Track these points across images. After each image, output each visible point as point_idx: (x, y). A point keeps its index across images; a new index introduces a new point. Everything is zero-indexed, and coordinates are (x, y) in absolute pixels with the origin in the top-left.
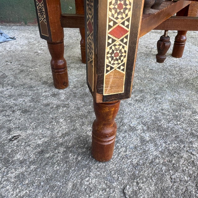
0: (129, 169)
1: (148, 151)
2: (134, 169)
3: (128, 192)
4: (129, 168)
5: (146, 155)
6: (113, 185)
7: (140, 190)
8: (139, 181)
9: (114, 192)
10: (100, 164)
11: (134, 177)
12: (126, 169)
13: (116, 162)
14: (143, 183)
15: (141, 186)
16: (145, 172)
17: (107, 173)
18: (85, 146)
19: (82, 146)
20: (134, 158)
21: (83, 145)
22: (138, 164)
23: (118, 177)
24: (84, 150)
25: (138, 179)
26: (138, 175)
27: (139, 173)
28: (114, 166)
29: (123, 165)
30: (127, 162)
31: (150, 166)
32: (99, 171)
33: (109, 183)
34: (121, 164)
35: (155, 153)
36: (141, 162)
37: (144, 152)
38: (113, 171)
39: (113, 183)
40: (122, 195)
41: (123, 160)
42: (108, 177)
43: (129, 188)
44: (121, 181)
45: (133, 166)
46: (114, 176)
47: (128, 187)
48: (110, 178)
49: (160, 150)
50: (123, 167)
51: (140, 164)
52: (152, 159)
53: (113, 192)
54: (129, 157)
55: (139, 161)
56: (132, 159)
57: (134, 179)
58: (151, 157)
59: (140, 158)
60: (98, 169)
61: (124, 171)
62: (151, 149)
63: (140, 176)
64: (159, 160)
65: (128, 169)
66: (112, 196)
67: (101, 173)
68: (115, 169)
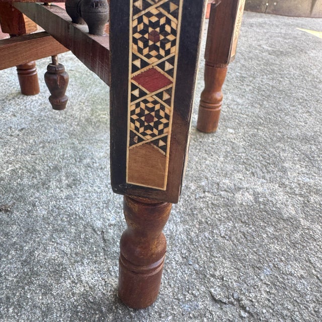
0: (186, 272)
1: (172, 233)
2: (190, 266)
3: (220, 295)
4: (184, 271)
5: (178, 240)
6: (201, 309)
7: (224, 279)
8: (211, 272)
9: (213, 313)
10: (156, 307)
11: (201, 275)
12: (185, 276)
13: (166, 282)
14: (215, 270)
15: (219, 274)
16: (201, 257)
17: (177, 305)
18: (101, 312)
19: (97, 316)
20: (173, 255)
21: (96, 314)
22: (185, 258)
23: (193, 294)
24: (111, 318)
25: (208, 271)
26: (201, 267)
27: (198, 264)
28: (170, 290)
29: (177, 277)
30: (174, 268)
31: (195, 246)
32: (167, 316)
33: (195, 312)
34: (173, 278)
35: (180, 229)
36: (184, 251)
37: (170, 239)
38: (179, 295)
39: (197, 306)
40: (219, 306)
41: (169, 271)
42: (184, 307)
43: (214, 291)
44: (200, 293)
45: (185, 265)
46: (187, 299)
47: (212, 290)
48: (187, 306)
49: (179, 220)
50: (180, 278)
51: (187, 255)
52: (188, 237)
53: (211, 314)
54: (168, 261)
55: (181, 252)
56: (174, 258)
57: (206, 276)
58: (184, 237)
59: (177, 248)
60: (162, 315)
61: (188, 280)
62: (171, 229)
63: (205, 267)
64: (192, 231)
65: (187, 274)
66: (217, 319)
67: (171, 314)
68: (176, 290)
